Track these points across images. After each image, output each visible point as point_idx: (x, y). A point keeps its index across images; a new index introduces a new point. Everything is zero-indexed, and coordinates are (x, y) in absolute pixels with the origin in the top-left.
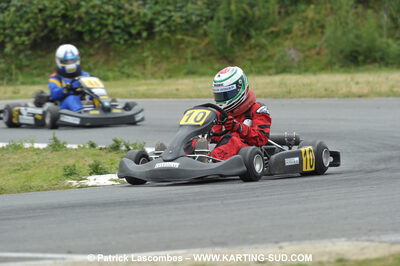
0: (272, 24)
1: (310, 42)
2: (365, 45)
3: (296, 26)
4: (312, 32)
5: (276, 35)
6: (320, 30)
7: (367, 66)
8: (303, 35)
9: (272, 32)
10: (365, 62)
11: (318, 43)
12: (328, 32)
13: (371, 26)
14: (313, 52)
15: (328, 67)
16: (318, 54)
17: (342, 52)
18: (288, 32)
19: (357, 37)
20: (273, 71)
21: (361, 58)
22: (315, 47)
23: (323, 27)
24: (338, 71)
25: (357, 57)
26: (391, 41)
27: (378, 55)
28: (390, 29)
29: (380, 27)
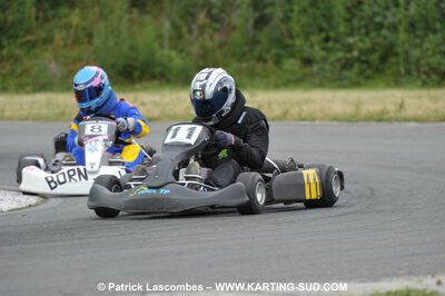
0: (29, 32)
1: (75, 53)
2: (142, 57)
3: (59, 36)
4: (76, 42)
5: (34, 45)
6: (86, 39)
8: (65, 46)
9: (28, 42)
10: (141, 79)
11: (85, 55)
12: (97, 42)
13: (150, 34)
14: (78, 66)
17: (113, 67)
18: (48, 41)
19: (133, 48)
20: (31, 88)
21: (136, 74)
23: (90, 36)
25: (132, 73)
26: (173, 54)
27: (158, 70)
28: (171, 39)
29: (160, 36)
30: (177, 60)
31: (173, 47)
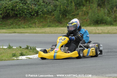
0: (73, 12)
1: (84, 17)
2: (100, 19)
3: (80, 13)
4: (85, 15)
6: (87, 14)
7: (101, 25)
8: (82, 16)
9: (73, 15)
10: (100, 24)
11: (87, 18)
12: (90, 14)
13: (102, 13)
14: (85, 20)
15: (89, 25)
16: (86, 21)
17: (93, 20)
18: (78, 14)
19: (98, 16)
21: (99, 22)
22: (86, 19)
23: (88, 13)
24: (92, 26)
25: (98, 22)
26: (108, 17)
27: (104, 21)
28: (108, 14)
29: (105, 13)
30: (109, 19)
31: (108, 16)
